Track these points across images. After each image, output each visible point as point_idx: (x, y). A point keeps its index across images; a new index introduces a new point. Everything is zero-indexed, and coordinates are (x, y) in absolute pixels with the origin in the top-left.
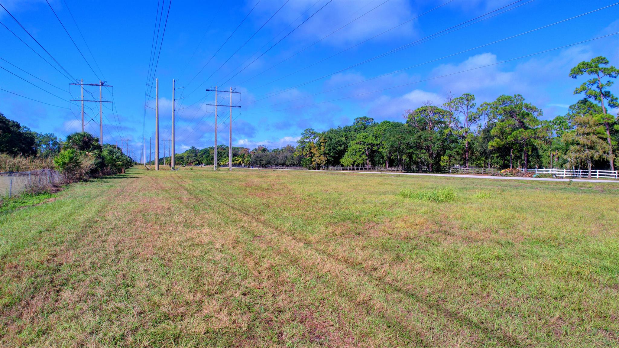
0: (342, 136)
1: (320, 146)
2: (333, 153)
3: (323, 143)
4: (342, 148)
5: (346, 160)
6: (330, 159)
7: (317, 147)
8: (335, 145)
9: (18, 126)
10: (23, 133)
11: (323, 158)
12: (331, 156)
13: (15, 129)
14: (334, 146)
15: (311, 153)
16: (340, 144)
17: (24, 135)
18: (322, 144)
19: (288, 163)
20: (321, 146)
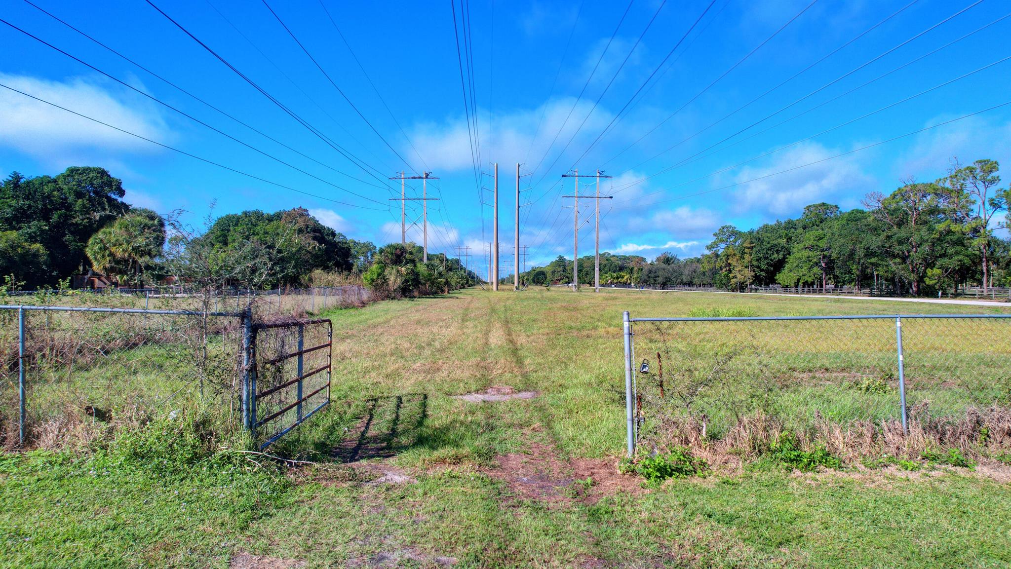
0: (781, 237)
1: (743, 253)
2: (765, 265)
3: (749, 248)
4: (781, 257)
5: (785, 276)
6: (760, 275)
7: (738, 255)
8: (769, 252)
9: (333, 234)
10: (339, 242)
11: (749, 273)
12: (762, 270)
13: (331, 238)
14: (767, 253)
15: (730, 264)
16: (777, 250)
17: (340, 244)
18: (746, 250)
19: (696, 281)
20: (745, 253)
